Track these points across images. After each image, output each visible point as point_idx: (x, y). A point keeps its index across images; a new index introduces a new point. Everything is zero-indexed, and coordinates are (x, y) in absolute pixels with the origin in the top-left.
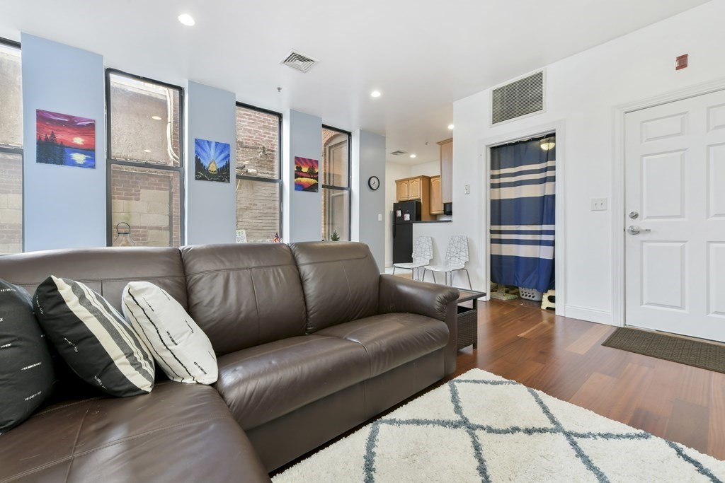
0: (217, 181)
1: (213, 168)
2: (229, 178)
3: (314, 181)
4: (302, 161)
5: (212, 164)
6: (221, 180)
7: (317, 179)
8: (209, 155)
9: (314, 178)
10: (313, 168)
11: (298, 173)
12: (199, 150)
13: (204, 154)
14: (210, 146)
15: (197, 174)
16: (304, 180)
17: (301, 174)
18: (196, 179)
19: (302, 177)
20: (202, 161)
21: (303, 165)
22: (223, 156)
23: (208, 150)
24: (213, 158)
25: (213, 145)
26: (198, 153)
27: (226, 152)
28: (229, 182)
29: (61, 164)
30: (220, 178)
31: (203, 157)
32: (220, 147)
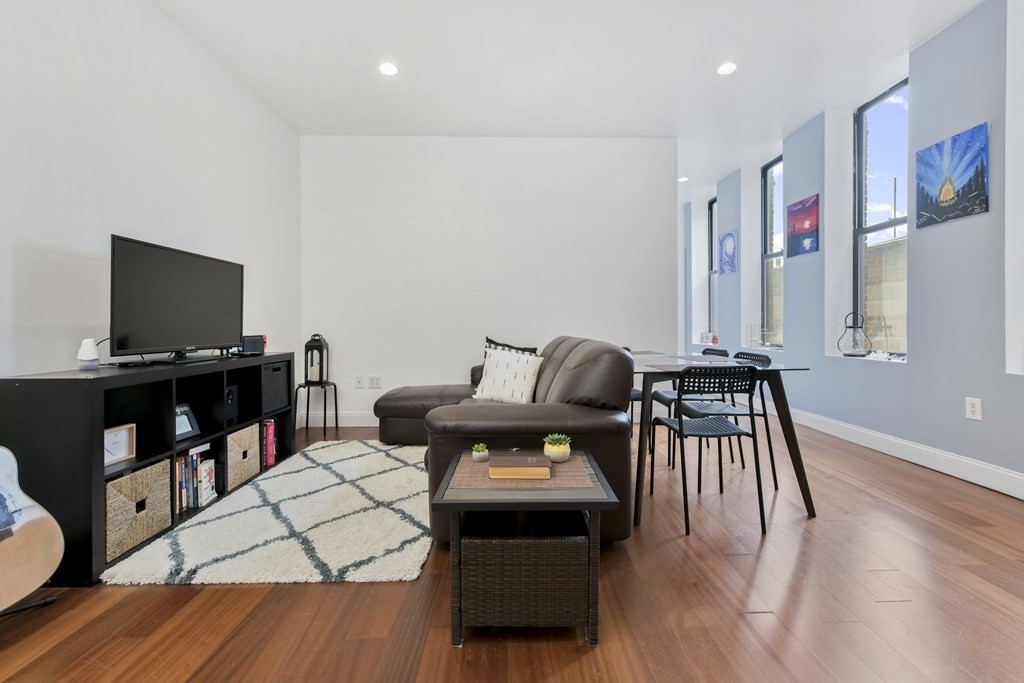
0: (956, 217)
1: (947, 194)
2: (986, 201)
5: (948, 186)
6: (965, 213)
8: (939, 172)
12: (924, 171)
13: (932, 174)
14: (942, 154)
15: (920, 218)
18: (920, 227)
20: (929, 189)
23: (937, 163)
24: (946, 173)
25: (947, 147)
26: (920, 178)
27: (977, 146)
28: (987, 210)
29: (798, 254)
30: (966, 208)
31: (930, 182)
32: (962, 143)
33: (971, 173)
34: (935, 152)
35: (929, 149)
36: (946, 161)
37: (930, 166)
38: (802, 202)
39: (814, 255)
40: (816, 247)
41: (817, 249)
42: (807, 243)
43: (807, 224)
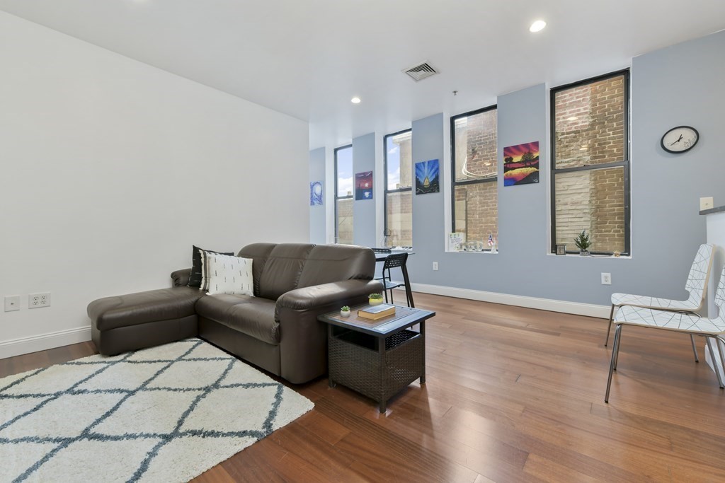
0: (429, 192)
1: (426, 183)
2: (438, 188)
3: (531, 170)
4: (513, 150)
5: (427, 180)
6: (433, 191)
7: (537, 166)
8: (424, 174)
9: (531, 166)
10: (530, 154)
11: (508, 166)
12: (418, 171)
13: (421, 174)
14: (424, 167)
15: (417, 190)
16: (516, 172)
17: (512, 166)
18: (417, 194)
19: (513, 169)
20: (420, 179)
21: (515, 154)
22: (433, 170)
23: (423, 170)
24: (426, 174)
25: (426, 164)
26: (417, 174)
27: (436, 167)
28: (439, 191)
29: (361, 199)
30: (432, 190)
31: (420, 176)
32: (431, 164)
33: (434, 177)
34: (422, 165)
35: (420, 163)
36: (426, 170)
37: (420, 170)
38: (364, 173)
39: (370, 200)
40: (371, 197)
41: (372, 198)
42: (367, 194)
43: (367, 185)
